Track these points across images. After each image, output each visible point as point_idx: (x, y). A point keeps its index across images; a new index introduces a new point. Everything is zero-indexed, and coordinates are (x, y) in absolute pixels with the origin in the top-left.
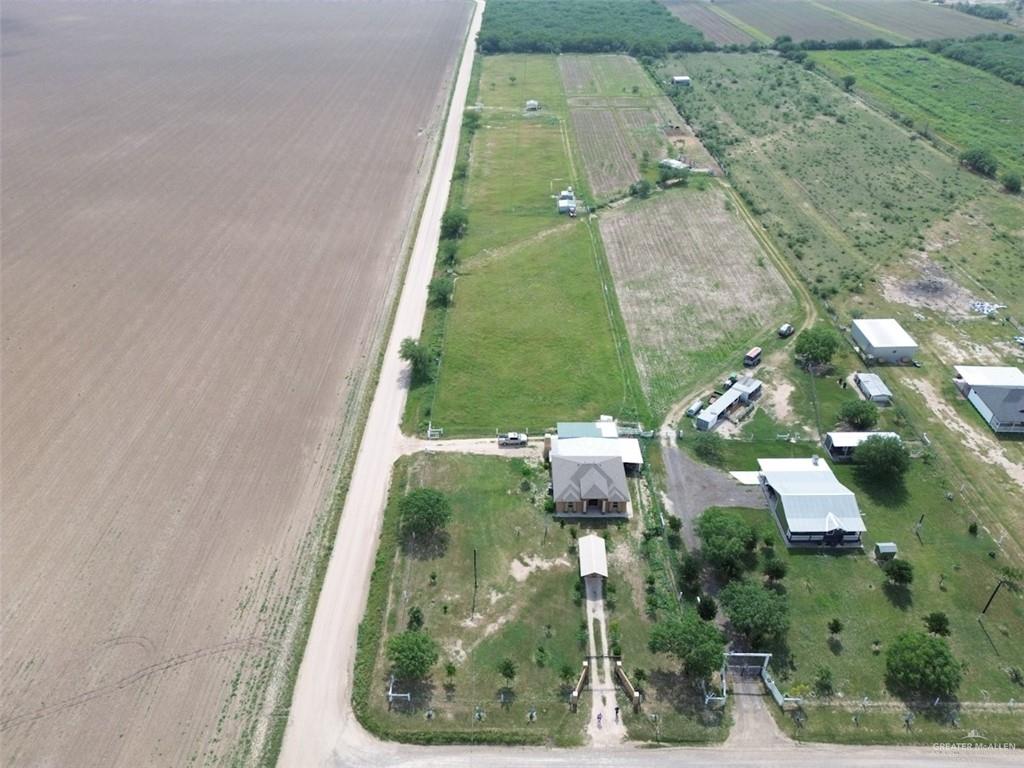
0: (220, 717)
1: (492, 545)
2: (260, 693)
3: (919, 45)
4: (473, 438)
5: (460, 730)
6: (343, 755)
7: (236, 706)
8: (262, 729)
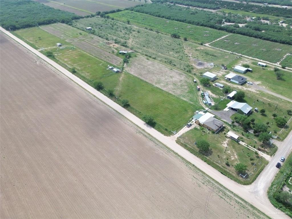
0: (229, 204)
1: (216, 145)
2: (227, 195)
3: (127, 9)
4: (181, 129)
5: (256, 173)
6: (251, 191)
7: (228, 200)
8: (237, 199)
